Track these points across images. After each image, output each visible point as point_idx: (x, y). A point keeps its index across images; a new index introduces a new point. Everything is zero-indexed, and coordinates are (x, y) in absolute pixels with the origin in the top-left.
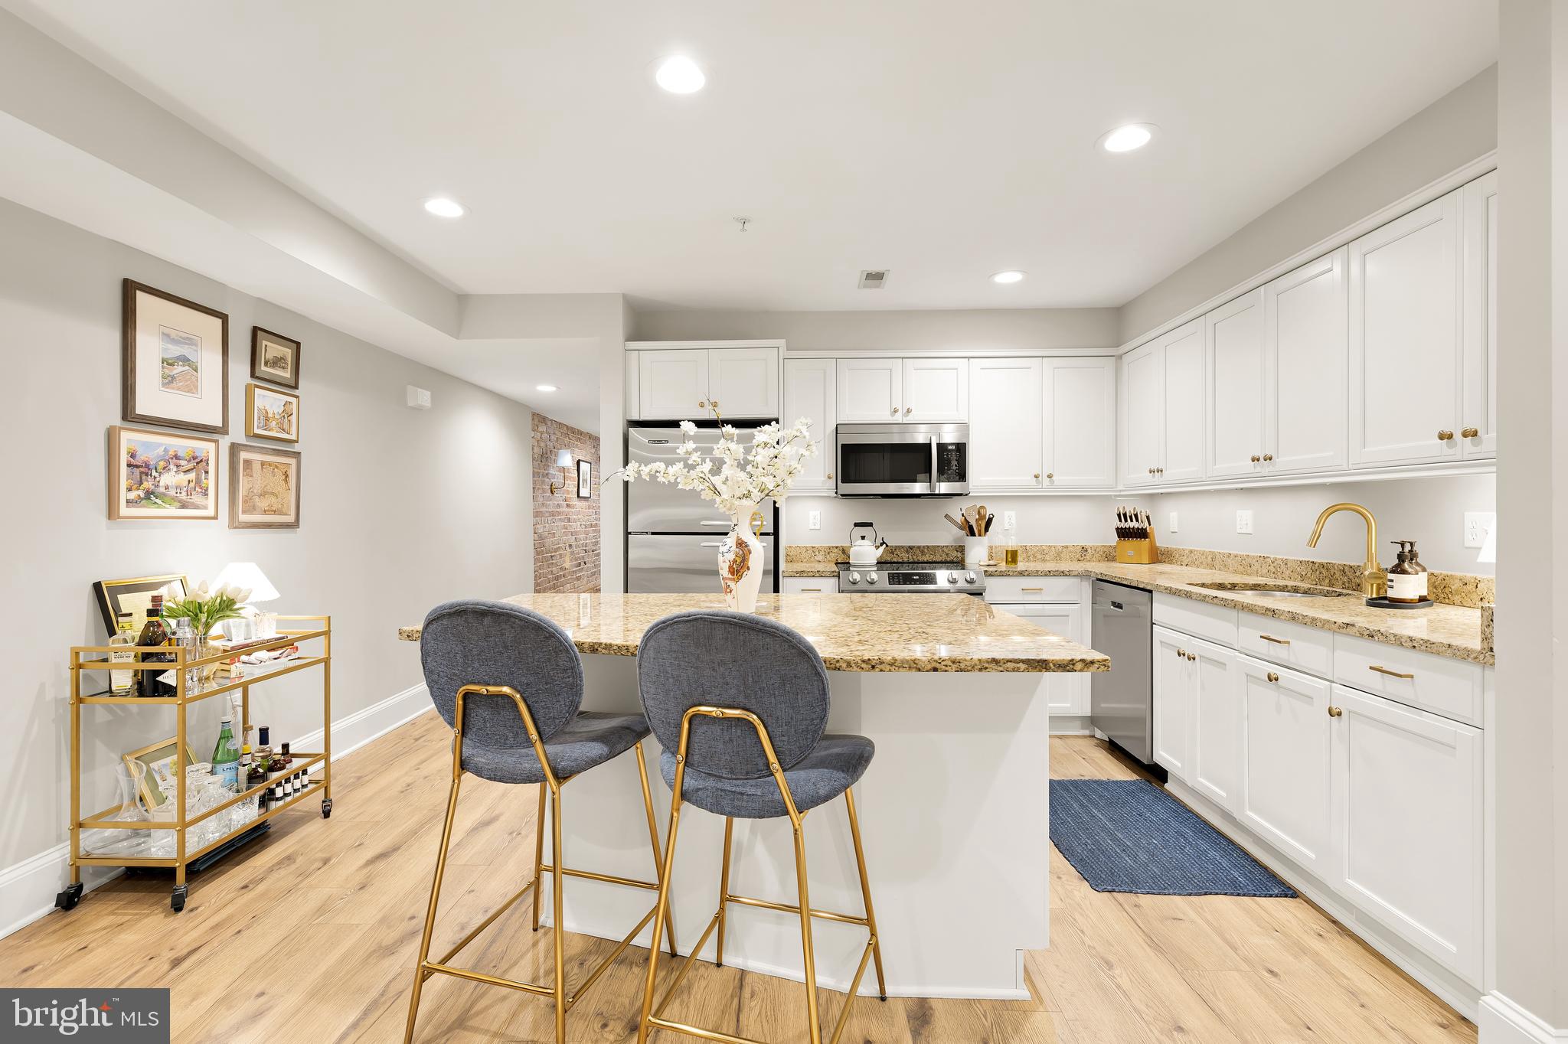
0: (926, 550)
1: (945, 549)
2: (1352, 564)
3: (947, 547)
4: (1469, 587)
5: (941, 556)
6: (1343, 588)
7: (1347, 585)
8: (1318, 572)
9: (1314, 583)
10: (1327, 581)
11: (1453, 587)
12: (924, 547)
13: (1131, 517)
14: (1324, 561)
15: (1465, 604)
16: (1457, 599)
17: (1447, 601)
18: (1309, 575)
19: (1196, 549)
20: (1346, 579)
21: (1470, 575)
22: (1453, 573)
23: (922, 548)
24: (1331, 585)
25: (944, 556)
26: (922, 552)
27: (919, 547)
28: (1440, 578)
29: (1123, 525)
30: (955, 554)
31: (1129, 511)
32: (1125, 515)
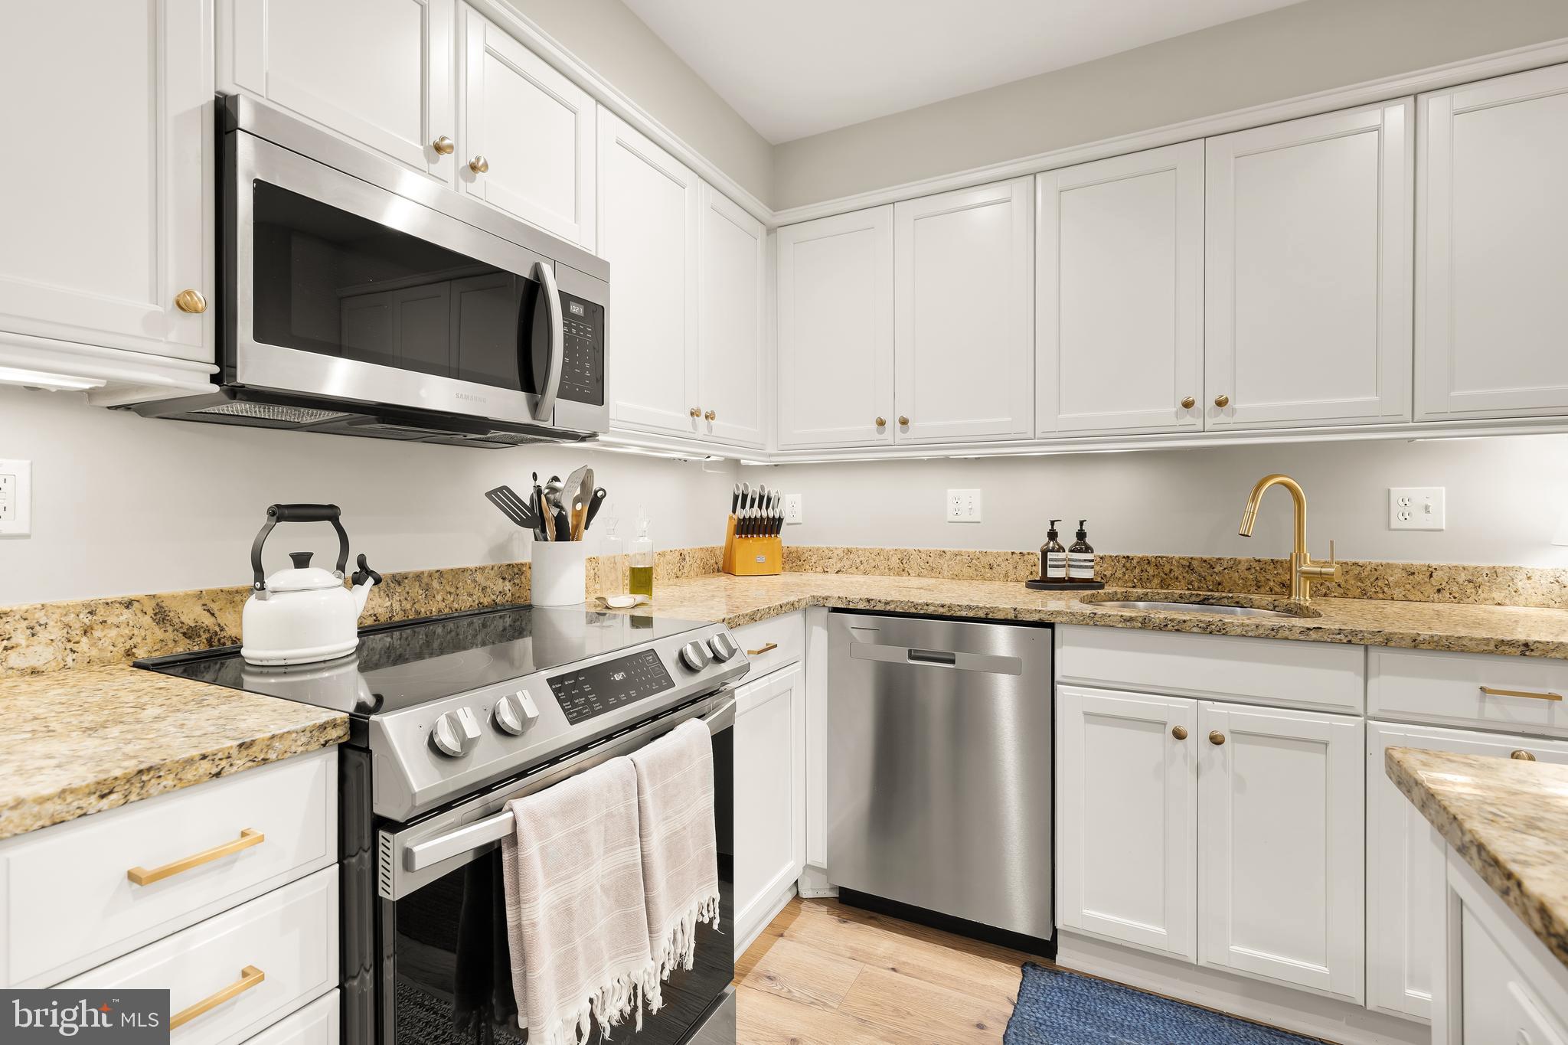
0: (435, 584)
1: (479, 577)
2: (1206, 556)
3: (482, 569)
4: (1418, 578)
5: (471, 595)
6: (1189, 589)
7: (1196, 585)
8: (1137, 570)
9: (1130, 584)
10: (1156, 581)
11: (1391, 579)
12: (430, 575)
13: (753, 500)
14: (1150, 554)
15: (1412, 597)
16: (1397, 592)
17: (1381, 596)
18: (1119, 574)
19: (859, 547)
20: (1193, 577)
21: (1417, 561)
22: (1391, 561)
23: (425, 580)
24: (1163, 584)
25: (477, 593)
26: (427, 588)
27: (418, 577)
28: (1369, 568)
29: (741, 513)
30: (501, 585)
31: (753, 490)
32: (745, 497)
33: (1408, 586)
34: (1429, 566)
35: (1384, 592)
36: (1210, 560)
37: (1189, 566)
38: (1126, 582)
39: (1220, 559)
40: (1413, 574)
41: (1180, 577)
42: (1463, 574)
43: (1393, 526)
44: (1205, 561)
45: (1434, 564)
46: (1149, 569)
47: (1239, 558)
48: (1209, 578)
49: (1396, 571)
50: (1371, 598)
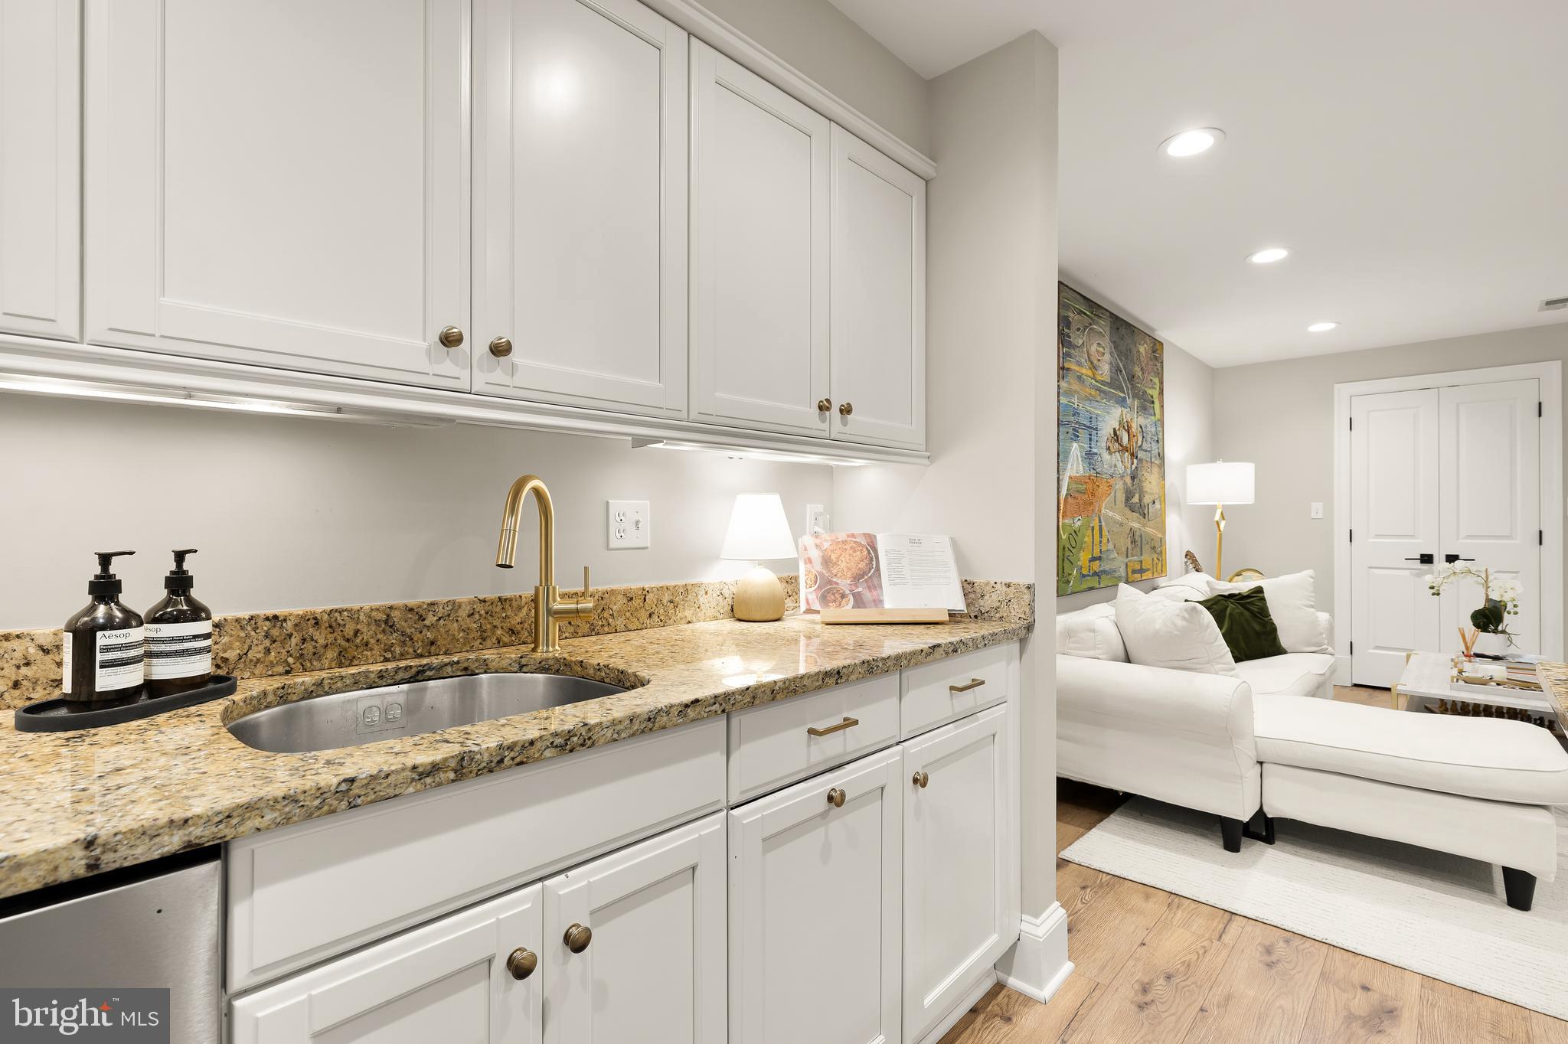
2: (412, 602)
4: (637, 603)
6: (386, 660)
7: (398, 650)
8: (294, 640)
9: (280, 669)
10: (331, 654)
11: (614, 608)
14: (319, 608)
15: (631, 627)
16: (619, 622)
17: (606, 629)
18: (256, 653)
20: (394, 638)
21: (635, 585)
22: (614, 587)
24: (346, 660)
33: (627, 613)
34: (644, 590)
35: (609, 624)
36: (420, 606)
37: (386, 621)
38: (272, 665)
39: (432, 604)
40: (632, 599)
41: (373, 641)
42: (666, 595)
43: (612, 546)
44: (411, 610)
45: (647, 586)
46: (317, 635)
47: (459, 598)
48: (417, 636)
49: (618, 598)
50: (598, 634)
